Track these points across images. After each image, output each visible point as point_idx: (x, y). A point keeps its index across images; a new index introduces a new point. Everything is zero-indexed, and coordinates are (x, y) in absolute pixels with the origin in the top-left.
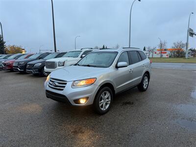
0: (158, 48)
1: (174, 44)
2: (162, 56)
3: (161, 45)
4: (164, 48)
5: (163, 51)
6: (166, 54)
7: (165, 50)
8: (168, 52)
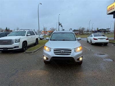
0: (43, 31)
1: (51, 29)
2: (45, 35)
3: (44, 29)
4: (46, 31)
5: (45, 32)
6: (47, 34)
7: (46, 32)
8: (48, 33)
